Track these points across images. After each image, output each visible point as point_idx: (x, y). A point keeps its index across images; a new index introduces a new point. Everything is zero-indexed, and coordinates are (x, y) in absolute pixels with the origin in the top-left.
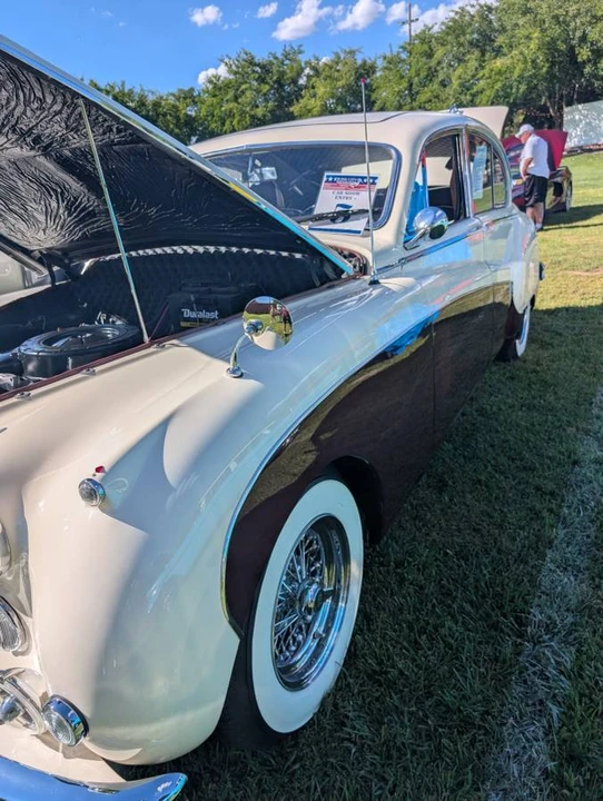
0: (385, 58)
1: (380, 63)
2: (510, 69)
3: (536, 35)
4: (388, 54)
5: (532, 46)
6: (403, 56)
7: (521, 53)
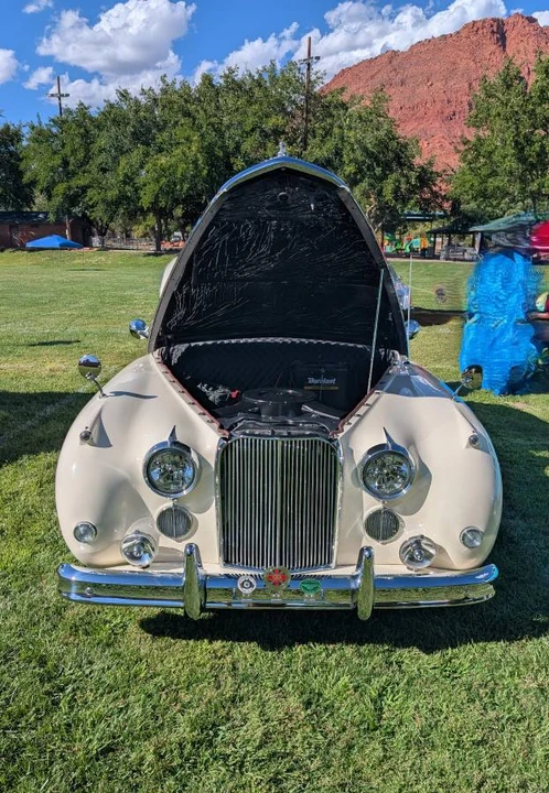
0: (33, 128)
1: (25, 131)
2: (173, 167)
3: (196, 138)
4: (36, 124)
5: (193, 149)
6: (54, 130)
7: (184, 153)
